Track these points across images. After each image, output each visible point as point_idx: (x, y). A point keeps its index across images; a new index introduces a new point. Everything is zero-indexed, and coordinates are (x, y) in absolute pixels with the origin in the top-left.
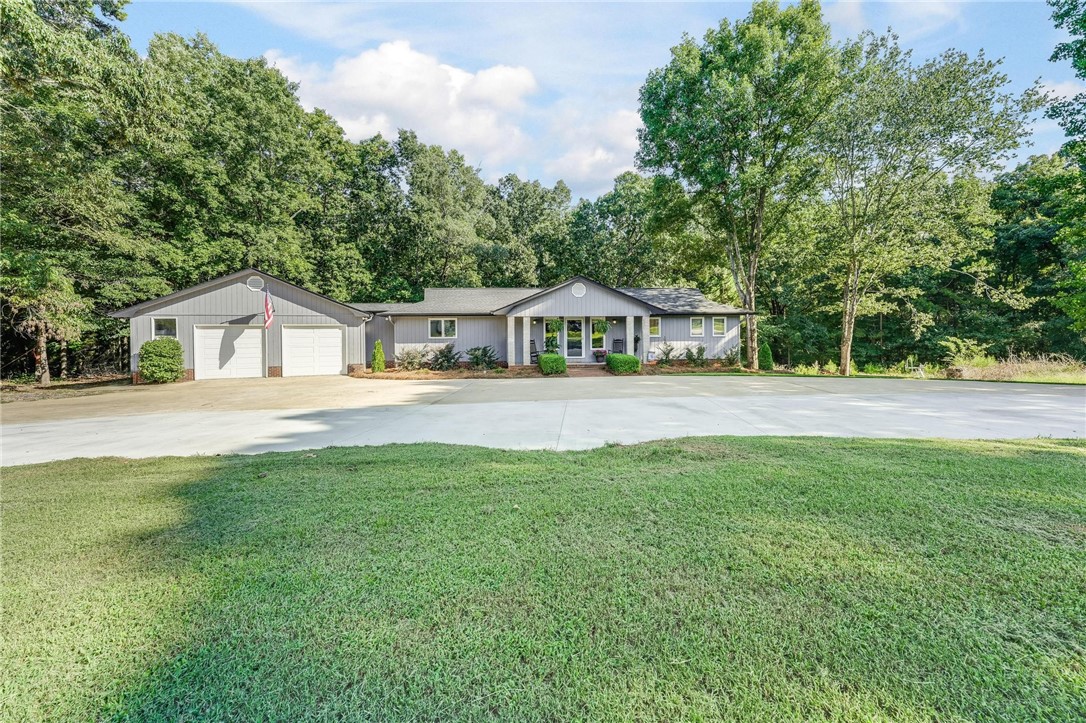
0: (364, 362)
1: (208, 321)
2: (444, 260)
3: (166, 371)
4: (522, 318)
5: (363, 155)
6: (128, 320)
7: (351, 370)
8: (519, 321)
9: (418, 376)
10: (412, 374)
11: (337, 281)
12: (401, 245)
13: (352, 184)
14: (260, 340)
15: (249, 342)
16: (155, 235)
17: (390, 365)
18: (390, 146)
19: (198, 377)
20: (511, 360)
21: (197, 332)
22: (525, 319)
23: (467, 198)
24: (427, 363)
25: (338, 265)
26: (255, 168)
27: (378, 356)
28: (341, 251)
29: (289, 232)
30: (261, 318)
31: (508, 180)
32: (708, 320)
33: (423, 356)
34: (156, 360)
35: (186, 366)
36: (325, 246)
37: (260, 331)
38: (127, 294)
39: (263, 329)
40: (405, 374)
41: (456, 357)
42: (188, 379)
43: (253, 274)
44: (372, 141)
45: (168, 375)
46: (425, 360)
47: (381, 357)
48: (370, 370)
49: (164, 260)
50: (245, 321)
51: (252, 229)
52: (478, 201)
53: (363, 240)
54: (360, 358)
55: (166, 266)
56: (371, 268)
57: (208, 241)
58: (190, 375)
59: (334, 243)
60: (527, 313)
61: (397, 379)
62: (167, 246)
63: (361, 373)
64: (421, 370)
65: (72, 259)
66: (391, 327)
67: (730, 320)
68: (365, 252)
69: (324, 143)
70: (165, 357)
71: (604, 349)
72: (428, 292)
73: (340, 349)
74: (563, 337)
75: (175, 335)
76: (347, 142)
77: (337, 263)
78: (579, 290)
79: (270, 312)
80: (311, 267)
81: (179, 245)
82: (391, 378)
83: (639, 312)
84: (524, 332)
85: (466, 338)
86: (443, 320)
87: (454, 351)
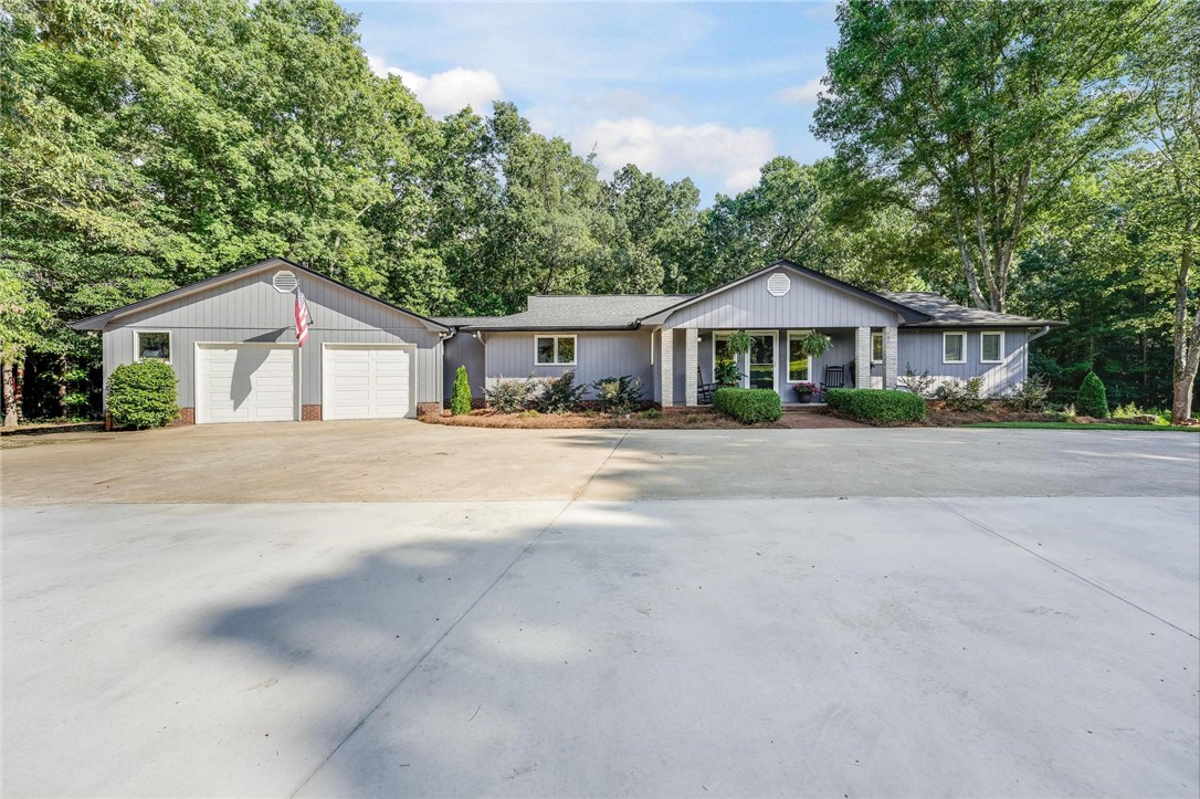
0: (441, 399)
1: (216, 336)
2: (548, 271)
3: (146, 410)
4: (683, 331)
5: (450, 133)
6: (100, 334)
7: (420, 413)
8: (680, 336)
9: (519, 422)
10: (513, 418)
11: (415, 297)
12: (493, 252)
13: (435, 173)
14: (290, 366)
15: (277, 368)
16: (166, 223)
17: (478, 404)
18: (483, 123)
19: (200, 419)
20: (667, 397)
21: (200, 353)
22: (689, 333)
23: (576, 193)
24: (533, 402)
25: (416, 277)
26: (297, 131)
27: (461, 391)
28: (419, 260)
29: (349, 228)
30: (292, 334)
31: (626, 172)
32: (974, 337)
33: (528, 390)
34: (130, 394)
35: (180, 402)
36: (401, 254)
37: (290, 352)
38: (114, 300)
39: (295, 349)
40: (501, 418)
41: (577, 392)
42: (185, 423)
43: (280, 268)
44: (461, 116)
45: (150, 417)
46: (530, 397)
47: (464, 392)
48: (449, 412)
49: (172, 257)
50: (271, 337)
51: (297, 219)
52: (591, 196)
53: (446, 247)
54: (435, 393)
55: (174, 266)
56: (458, 284)
57: (238, 235)
58: (189, 416)
59: (410, 248)
60: (692, 324)
61: (490, 426)
62: (181, 238)
63: (435, 416)
64: (526, 413)
65: (42, 252)
66: (479, 349)
67: (1011, 336)
68: (449, 261)
69: (401, 116)
70: (144, 389)
71: (809, 380)
72: (533, 301)
73: (406, 380)
74: (745, 363)
75: (167, 357)
76: (428, 118)
77: (414, 275)
78: (779, 284)
79: (303, 323)
80: (381, 279)
81: (198, 238)
82: (480, 425)
83: (878, 319)
84: (688, 353)
85: (591, 364)
86: (556, 337)
87: (575, 384)
